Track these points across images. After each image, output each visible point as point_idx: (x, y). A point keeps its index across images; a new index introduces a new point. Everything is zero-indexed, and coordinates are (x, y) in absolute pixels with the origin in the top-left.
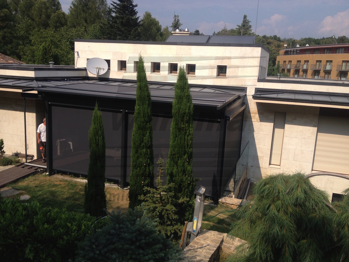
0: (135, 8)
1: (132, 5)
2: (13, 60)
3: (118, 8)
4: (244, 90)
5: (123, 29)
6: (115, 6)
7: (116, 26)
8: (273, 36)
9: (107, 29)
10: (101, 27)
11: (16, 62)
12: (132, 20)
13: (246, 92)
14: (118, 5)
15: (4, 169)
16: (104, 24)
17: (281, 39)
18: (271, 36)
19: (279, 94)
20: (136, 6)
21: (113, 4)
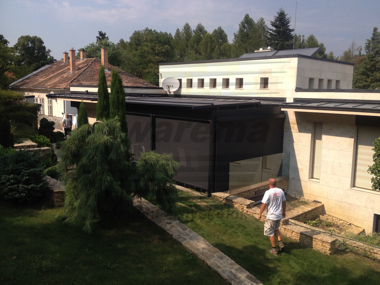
1: (289, 30)
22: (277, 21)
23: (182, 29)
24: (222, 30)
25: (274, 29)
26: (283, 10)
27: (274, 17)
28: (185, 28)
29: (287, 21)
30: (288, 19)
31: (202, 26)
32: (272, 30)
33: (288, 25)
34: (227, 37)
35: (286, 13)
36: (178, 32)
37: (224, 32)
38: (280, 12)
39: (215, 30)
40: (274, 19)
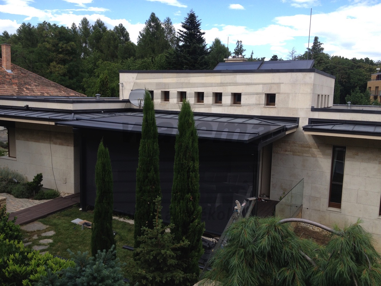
0: (203, 36)
1: (200, 32)
2: (74, 93)
3: (185, 36)
4: (296, 120)
5: (189, 58)
6: (182, 34)
7: (183, 55)
8: (364, 59)
9: (173, 59)
10: (167, 57)
11: (77, 95)
12: (199, 48)
13: (298, 123)
14: (185, 33)
15: (39, 204)
16: (170, 54)
17: (374, 62)
18: (362, 59)
19: (336, 126)
20: (204, 33)
21: (180, 32)
22: (187, 23)
23: (80, 24)
24: (124, 27)
25: (185, 30)
26: (193, 11)
27: (185, 18)
28: (82, 22)
29: (197, 23)
30: (199, 21)
31: (101, 22)
32: (182, 32)
33: (199, 27)
34: (128, 36)
35: (196, 15)
36: (74, 26)
37: (125, 29)
38: (190, 13)
39: (116, 27)
40: (185, 21)
